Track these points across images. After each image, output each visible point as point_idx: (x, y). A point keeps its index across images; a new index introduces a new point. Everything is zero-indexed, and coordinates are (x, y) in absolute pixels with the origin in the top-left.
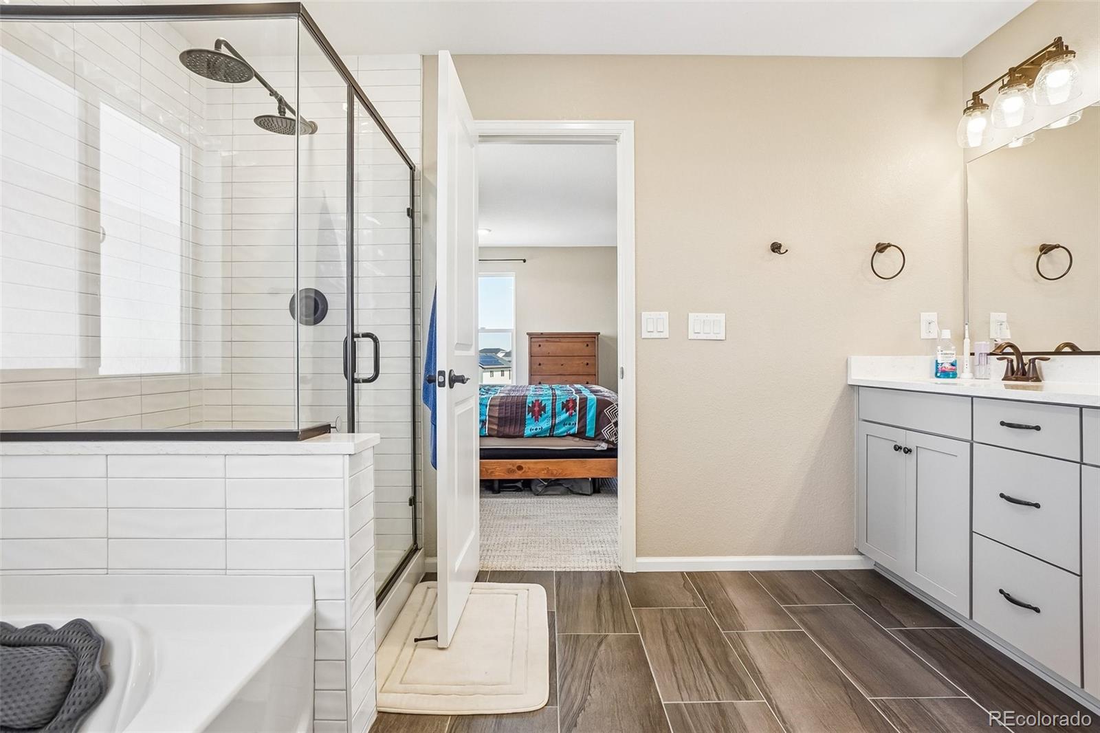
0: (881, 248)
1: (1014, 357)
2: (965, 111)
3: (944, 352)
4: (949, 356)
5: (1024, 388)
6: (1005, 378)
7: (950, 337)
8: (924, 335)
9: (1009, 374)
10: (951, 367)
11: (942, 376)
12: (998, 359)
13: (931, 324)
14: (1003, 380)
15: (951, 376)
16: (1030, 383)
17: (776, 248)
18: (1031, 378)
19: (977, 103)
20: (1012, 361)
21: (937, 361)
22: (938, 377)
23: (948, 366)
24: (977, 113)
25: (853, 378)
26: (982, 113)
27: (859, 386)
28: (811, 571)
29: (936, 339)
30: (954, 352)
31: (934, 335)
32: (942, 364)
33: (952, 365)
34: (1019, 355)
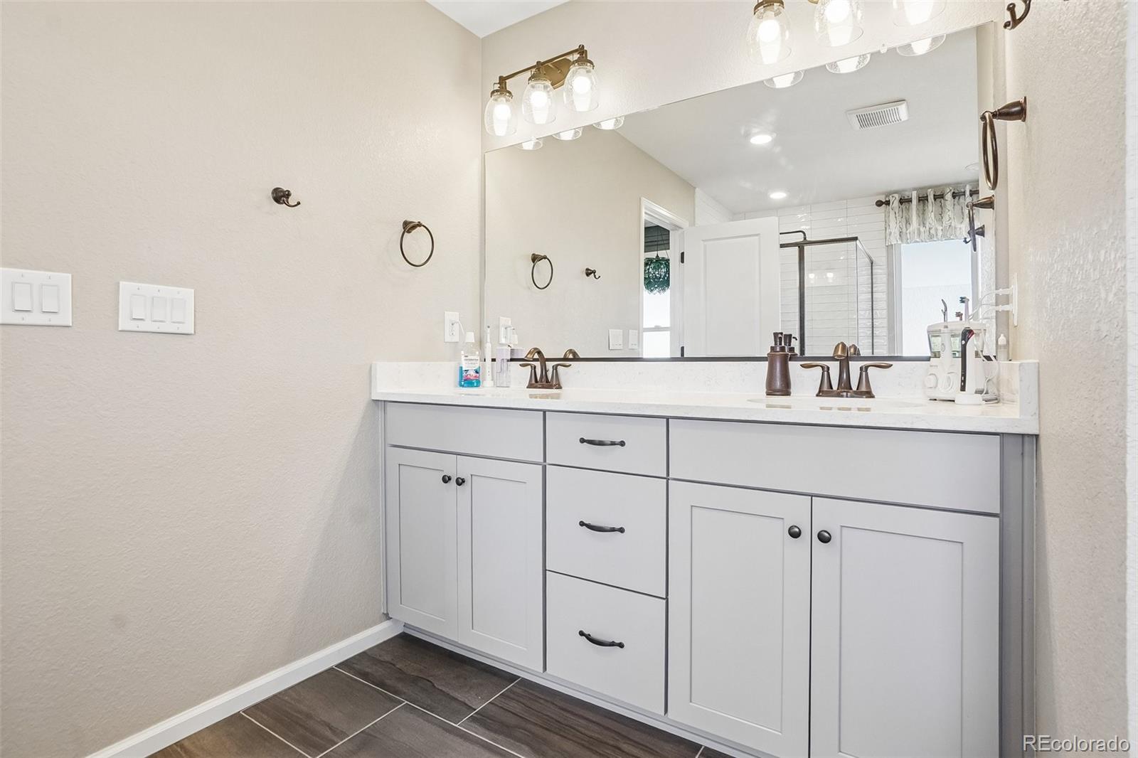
0: (409, 227)
1: (538, 364)
2: (493, 92)
3: (469, 357)
4: (474, 362)
5: (547, 396)
6: (530, 386)
7: (473, 341)
8: (448, 339)
9: (533, 382)
10: (474, 374)
11: (465, 385)
12: (520, 365)
13: (454, 325)
14: (527, 387)
15: (475, 385)
16: (554, 391)
17: (280, 196)
18: (555, 385)
19: (502, 87)
20: (535, 367)
21: (461, 368)
22: (463, 386)
23: (472, 373)
24: (503, 99)
25: (379, 391)
26: (507, 101)
27: (385, 401)
28: (331, 669)
29: (457, 342)
30: (478, 358)
31: (456, 339)
32: (467, 371)
33: (477, 372)
34: (543, 360)
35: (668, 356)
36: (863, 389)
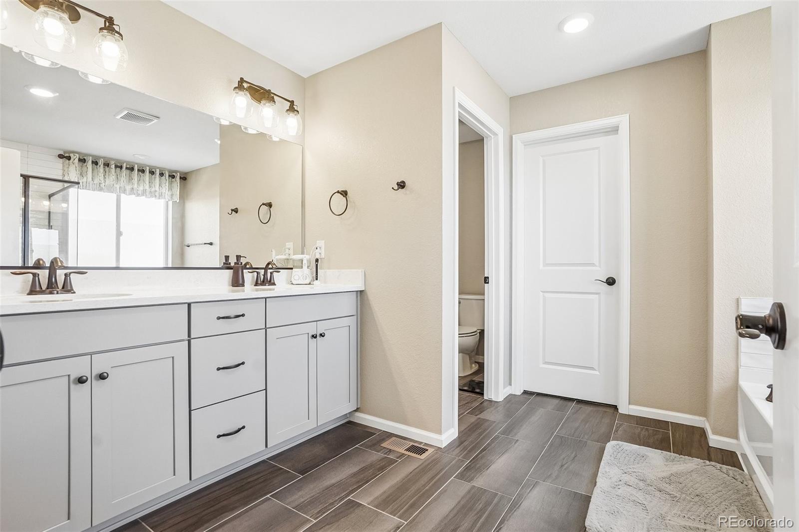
35: (162, 266)
36: (272, 282)
